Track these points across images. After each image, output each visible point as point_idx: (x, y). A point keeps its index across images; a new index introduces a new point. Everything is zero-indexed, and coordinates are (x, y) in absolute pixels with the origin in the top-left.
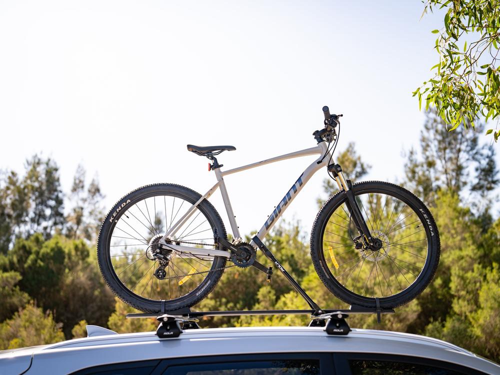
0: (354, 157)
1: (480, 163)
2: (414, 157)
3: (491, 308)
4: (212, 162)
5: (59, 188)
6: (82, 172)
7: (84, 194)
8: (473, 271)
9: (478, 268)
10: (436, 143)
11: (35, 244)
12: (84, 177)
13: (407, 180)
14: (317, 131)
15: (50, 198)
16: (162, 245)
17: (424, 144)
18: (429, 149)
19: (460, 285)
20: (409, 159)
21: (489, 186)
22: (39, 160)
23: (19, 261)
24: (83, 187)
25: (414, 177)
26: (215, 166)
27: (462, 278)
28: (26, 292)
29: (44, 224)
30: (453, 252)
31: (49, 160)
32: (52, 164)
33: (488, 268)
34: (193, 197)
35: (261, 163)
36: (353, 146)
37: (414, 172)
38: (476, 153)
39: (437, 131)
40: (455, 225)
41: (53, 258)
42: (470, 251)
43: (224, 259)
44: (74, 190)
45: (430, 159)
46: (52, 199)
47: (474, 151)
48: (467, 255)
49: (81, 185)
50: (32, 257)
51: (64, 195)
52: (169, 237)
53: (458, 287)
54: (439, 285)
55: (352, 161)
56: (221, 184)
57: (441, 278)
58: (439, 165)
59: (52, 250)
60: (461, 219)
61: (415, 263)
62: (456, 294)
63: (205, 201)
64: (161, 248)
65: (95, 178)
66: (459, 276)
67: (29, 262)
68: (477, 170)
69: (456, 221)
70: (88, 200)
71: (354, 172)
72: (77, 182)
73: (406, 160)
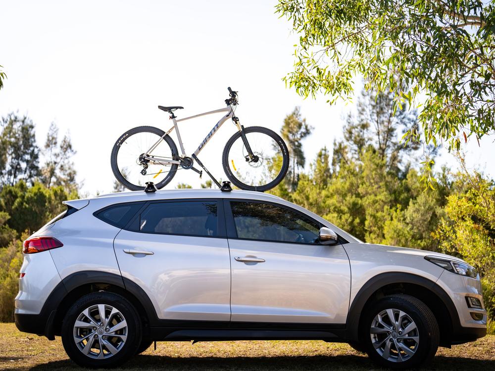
0: (300, 120)
1: (406, 125)
2: (352, 120)
3: (392, 238)
4: (171, 115)
5: (34, 144)
6: (55, 130)
7: (57, 149)
8: (383, 211)
9: (387, 209)
10: (371, 107)
11: (20, 189)
12: (57, 134)
13: (344, 140)
14: (227, 100)
15: (25, 153)
16: (145, 157)
17: (360, 108)
18: (364, 113)
19: (372, 222)
20: (347, 121)
21: (414, 146)
22: (16, 118)
23: (6, 204)
24: (55, 143)
25: (350, 137)
26: (173, 117)
27: (374, 217)
28: (15, 229)
29: (20, 176)
30: (369, 197)
31: (25, 118)
32: (27, 122)
33: (394, 208)
34: (161, 133)
35: (197, 116)
36: (298, 109)
37: (351, 133)
38: (404, 118)
39: (371, 98)
40: (374, 176)
41: (36, 201)
42: (383, 196)
43: (177, 165)
44: (48, 146)
45: (364, 122)
46: (28, 154)
47: (402, 116)
48: (380, 199)
49: (54, 141)
50: (18, 200)
51: (39, 150)
52: (148, 154)
53: (371, 224)
54: (358, 223)
55: (297, 123)
56: (176, 126)
57: (359, 218)
58: (373, 127)
59: (35, 194)
60: (378, 171)
61: (340, 207)
62: (369, 229)
63: (167, 135)
64: (144, 159)
65: (67, 136)
66: (371, 216)
67: (16, 204)
68: (404, 132)
69: (374, 172)
70: (61, 156)
71: (299, 133)
72: (51, 138)
73: (345, 123)
